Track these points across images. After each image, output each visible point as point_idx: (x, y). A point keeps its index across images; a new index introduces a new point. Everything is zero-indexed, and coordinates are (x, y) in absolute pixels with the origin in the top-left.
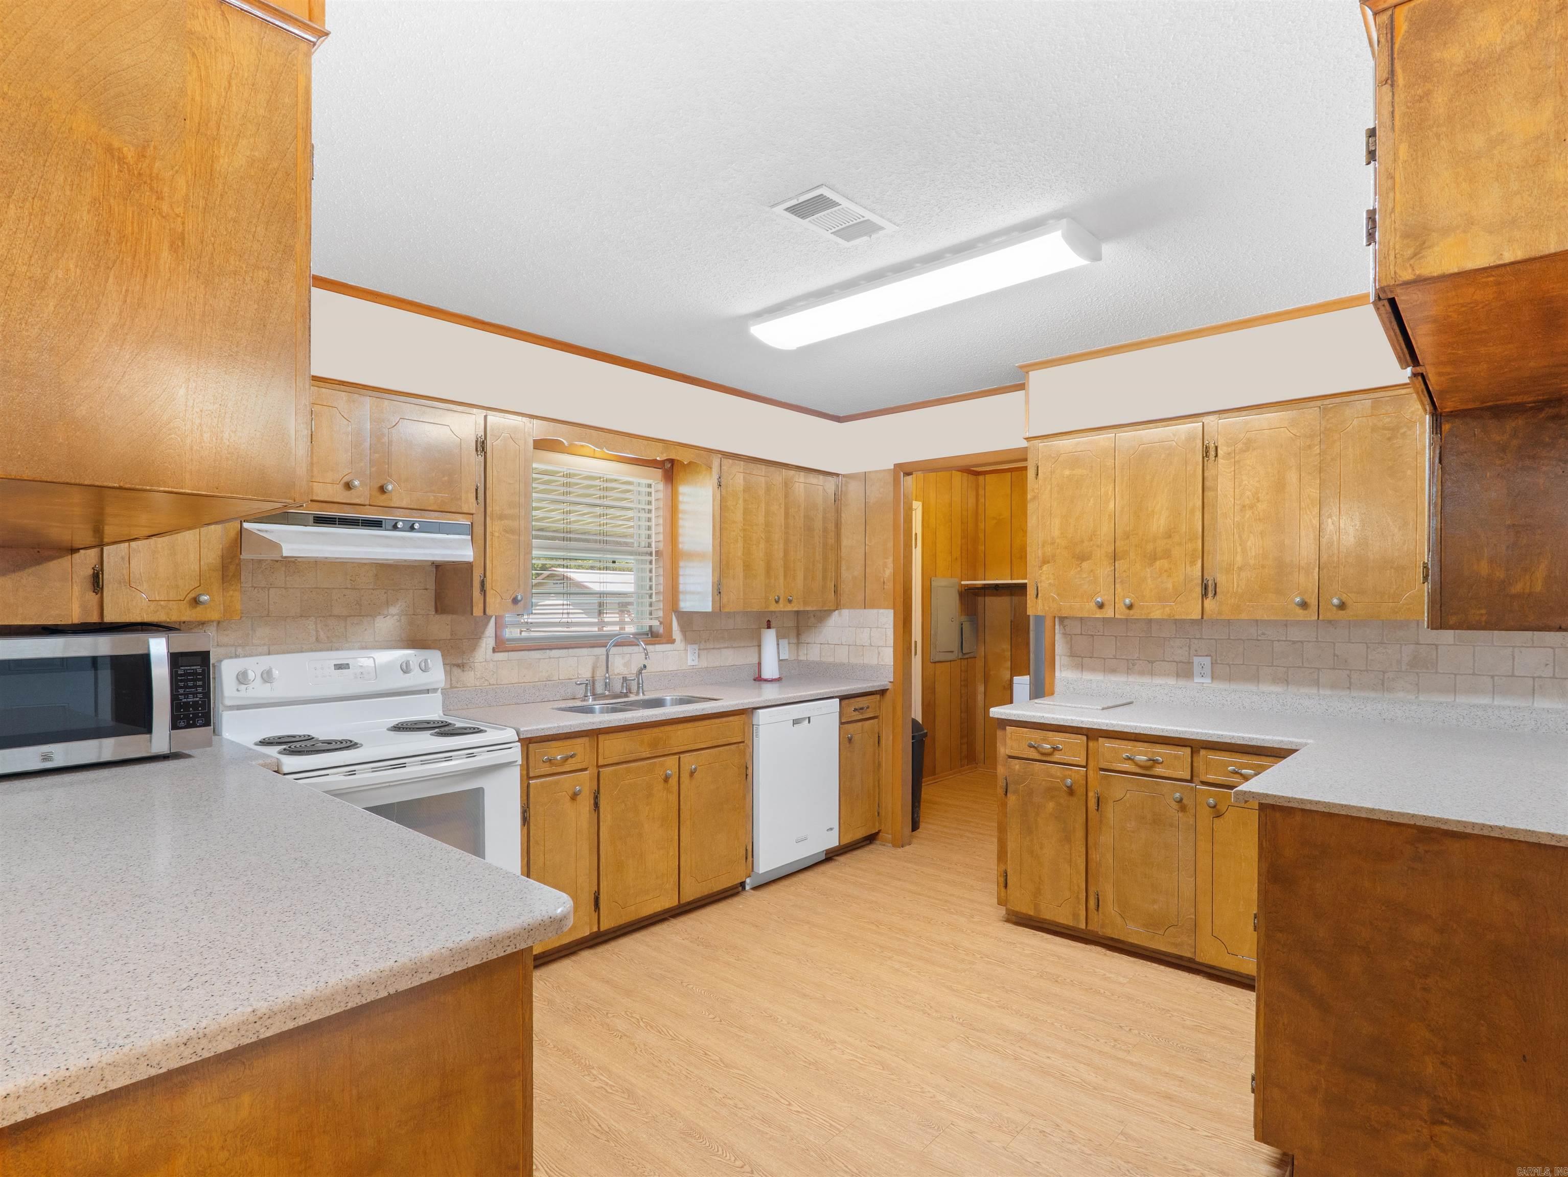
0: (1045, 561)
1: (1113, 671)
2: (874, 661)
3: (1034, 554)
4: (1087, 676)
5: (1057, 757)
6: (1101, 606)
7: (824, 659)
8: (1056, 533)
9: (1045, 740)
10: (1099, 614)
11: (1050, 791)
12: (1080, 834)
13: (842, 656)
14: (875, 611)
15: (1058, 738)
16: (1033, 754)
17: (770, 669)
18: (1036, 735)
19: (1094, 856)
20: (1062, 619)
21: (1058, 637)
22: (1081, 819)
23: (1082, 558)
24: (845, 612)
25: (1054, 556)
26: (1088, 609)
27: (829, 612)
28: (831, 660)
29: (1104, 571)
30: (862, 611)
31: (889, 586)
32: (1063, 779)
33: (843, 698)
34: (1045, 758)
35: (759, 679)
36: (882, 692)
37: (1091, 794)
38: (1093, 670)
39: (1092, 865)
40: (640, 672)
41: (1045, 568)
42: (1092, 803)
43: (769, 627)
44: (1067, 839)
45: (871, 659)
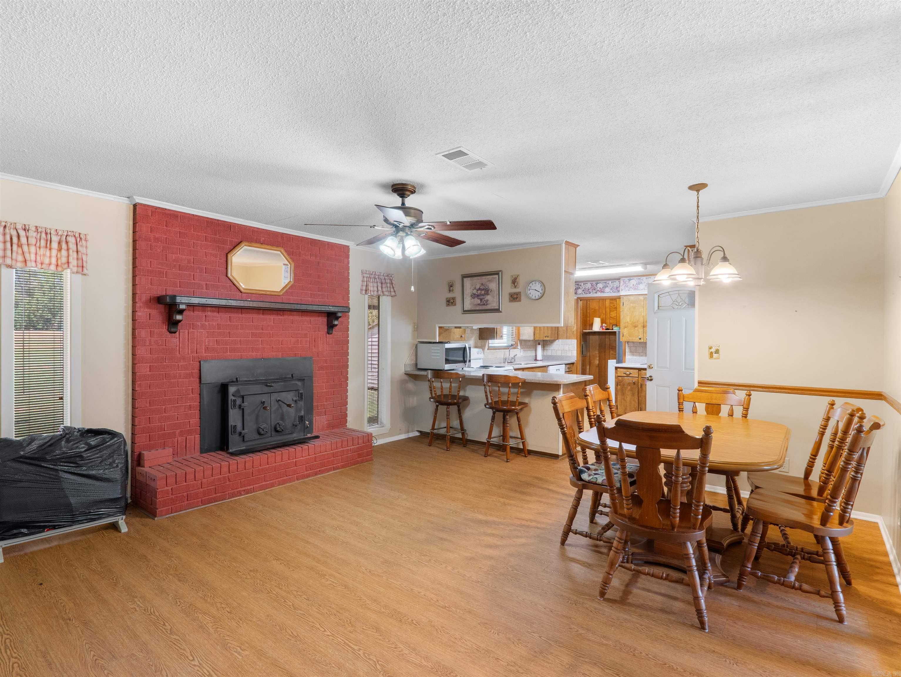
0: (625, 327)
1: (642, 356)
2: (570, 355)
3: (622, 325)
4: (635, 357)
5: (631, 375)
6: (640, 339)
7: (553, 354)
8: (628, 320)
9: (628, 372)
10: (640, 341)
11: (629, 384)
12: (636, 394)
13: (559, 353)
14: (570, 340)
15: (631, 371)
16: (624, 375)
17: (539, 357)
18: (625, 370)
19: (640, 399)
20: (628, 342)
21: (627, 347)
22: (637, 390)
23: (635, 327)
24: (560, 340)
25: (628, 326)
26: (637, 340)
27: (554, 340)
28: (555, 354)
29: (641, 330)
30: (566, 340)
31: (575, 333)
32: (632, 381)
33: (566, 364)
34: (628, 376)
35: (536, 360)
36: (573, 364)
37: (639, 384)
38: (636, 355)
39: (640, 401)
40: (514, 356)
41: (625, 329)
42: (640, 386)
43: (539, 344)
44: (633, 395)
45: (569, 354)
